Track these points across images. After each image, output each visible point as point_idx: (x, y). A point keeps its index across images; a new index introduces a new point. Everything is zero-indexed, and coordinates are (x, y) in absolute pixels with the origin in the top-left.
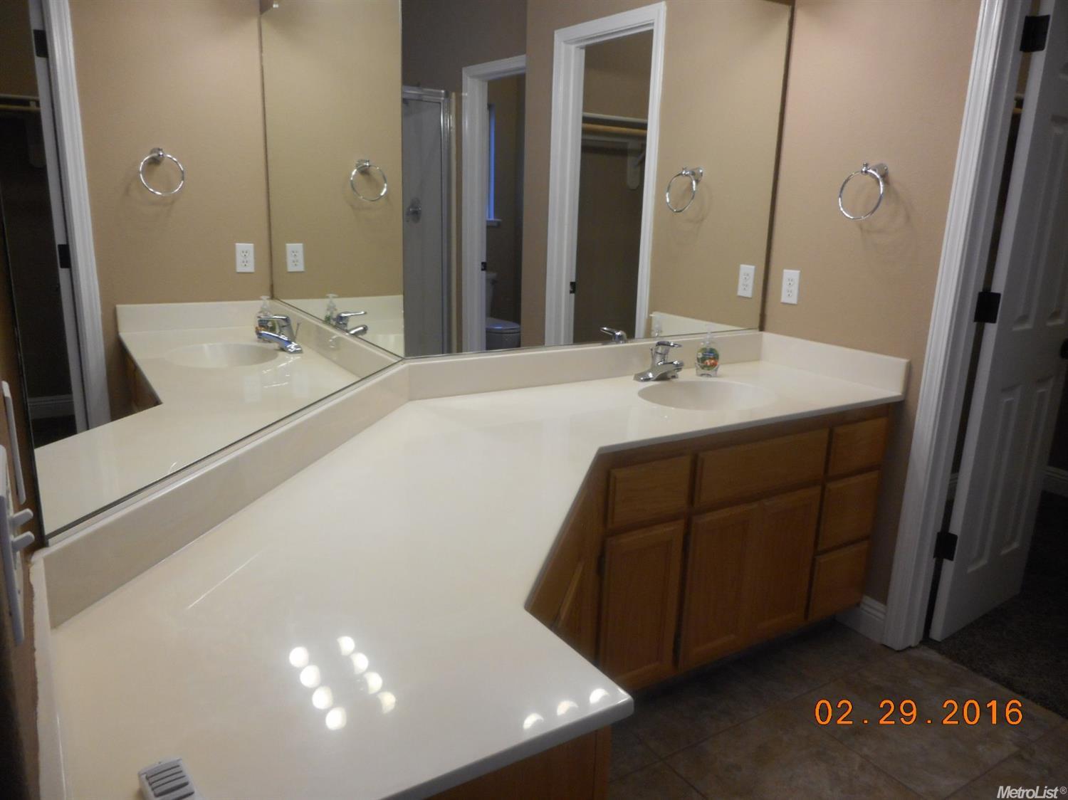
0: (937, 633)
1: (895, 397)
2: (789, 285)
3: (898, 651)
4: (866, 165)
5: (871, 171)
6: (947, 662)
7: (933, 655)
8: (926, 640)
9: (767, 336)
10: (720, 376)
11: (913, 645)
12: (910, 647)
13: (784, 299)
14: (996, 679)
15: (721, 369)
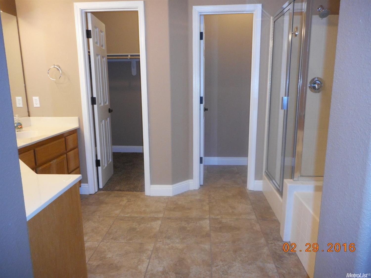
0: (101, 187)
1: (77, 127)
2: (36, 101)
3: (94, 194)
4: (54, 65)
5: (56, 67)
6: (105, 192)
7: (102, 192)
8: (99, 189)
9: (31, 118)
10: (24, 131)
11: (97, 191)
12: (96, 192)
13: (35, 106)
14: (118, 191)
15: (23, 129)
